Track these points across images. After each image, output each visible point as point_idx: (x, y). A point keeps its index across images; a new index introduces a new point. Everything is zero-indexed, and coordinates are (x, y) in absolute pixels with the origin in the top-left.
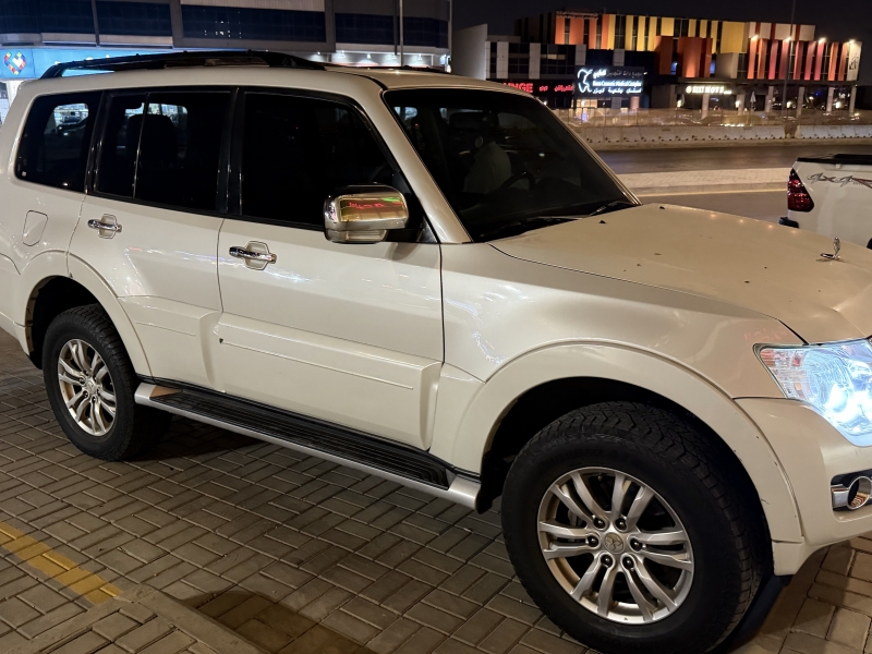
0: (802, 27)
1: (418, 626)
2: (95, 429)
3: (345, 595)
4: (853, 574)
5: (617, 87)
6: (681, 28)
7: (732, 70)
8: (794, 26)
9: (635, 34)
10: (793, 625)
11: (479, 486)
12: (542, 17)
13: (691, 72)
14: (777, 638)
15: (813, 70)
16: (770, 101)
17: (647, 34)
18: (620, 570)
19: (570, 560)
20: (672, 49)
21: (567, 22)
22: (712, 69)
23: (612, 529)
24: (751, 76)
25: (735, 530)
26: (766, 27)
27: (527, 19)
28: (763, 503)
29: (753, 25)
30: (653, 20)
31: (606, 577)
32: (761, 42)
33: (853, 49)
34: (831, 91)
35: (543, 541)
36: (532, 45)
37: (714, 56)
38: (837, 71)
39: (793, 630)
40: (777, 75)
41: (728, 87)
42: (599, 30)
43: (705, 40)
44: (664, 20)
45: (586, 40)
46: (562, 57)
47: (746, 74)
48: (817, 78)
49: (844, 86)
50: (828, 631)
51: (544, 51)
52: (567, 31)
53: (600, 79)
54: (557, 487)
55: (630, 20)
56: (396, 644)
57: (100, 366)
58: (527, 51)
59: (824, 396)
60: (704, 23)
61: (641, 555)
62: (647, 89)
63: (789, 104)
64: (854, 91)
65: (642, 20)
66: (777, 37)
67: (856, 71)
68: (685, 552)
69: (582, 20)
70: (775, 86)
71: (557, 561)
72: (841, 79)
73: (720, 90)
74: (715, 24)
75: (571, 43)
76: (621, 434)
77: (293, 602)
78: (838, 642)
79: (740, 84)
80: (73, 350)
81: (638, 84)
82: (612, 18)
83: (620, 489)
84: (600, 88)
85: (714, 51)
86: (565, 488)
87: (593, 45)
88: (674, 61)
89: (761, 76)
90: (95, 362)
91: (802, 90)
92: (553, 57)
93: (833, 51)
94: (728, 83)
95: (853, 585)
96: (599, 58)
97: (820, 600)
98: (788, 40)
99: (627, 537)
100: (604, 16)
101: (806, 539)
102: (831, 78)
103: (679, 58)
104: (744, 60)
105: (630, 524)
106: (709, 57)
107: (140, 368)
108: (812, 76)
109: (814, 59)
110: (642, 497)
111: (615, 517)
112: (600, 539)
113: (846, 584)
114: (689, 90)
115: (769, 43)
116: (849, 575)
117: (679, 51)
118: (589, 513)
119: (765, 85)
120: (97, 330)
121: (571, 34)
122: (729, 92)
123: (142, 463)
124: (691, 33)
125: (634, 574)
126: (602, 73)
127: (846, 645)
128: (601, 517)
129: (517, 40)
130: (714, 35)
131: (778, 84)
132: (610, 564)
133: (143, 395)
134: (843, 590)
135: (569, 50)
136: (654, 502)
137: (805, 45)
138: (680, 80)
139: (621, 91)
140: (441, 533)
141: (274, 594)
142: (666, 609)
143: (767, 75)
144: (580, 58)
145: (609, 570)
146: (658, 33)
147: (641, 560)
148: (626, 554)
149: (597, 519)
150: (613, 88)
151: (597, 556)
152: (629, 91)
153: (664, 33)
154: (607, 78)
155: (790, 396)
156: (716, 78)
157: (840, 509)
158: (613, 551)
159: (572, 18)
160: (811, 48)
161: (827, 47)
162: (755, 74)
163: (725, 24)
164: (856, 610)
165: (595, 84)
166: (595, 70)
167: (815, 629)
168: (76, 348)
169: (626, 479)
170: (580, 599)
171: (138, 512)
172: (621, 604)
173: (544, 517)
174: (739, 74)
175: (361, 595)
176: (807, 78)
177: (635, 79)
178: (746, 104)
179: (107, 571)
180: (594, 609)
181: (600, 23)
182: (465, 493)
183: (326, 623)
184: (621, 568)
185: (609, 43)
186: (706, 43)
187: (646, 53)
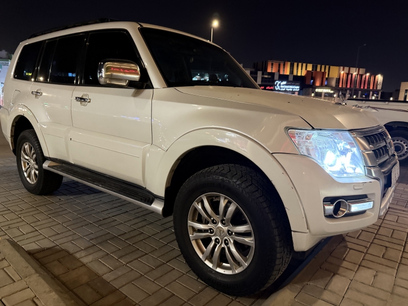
0: (361, 69)
1: (131, 269)
2: (32, 181)
3: (104, 253)
4: (346, 259)
5: (290, 88)
6: (315, 68)
7: (333, 83)
8: (357, 69)
9: (297, 69)
10: (309, 280)
11: (163, 203)
12: (263, 62)
13: (318, 84)
14: (299, 287)
15: (364, 85)
16: (348, 96)
17: (302, 69)
18: (223, 246)
19: (202, 240)
20: (311, 75)
21: (272, 64)
22: (326, 83)
23: (220, 225)
24: (340, 86)
25: (273, 224)
26: (347, 69)
27: (257, 63)
28: (286, 209)
29: (342, 68)
30: (304, 65)
31: (216, 250)
32: (345, 74)
33: (380, 78)
34: (371, 93)
35: (190, 231)
36: (259, 72)
37: (327, 79)
38: (373, 85)
39: (308, 283)
40: (350, 86)
41: (332, 90)
42: (284, 68)
43: (323, 72)
44: (308, 65)
45: (279, 71)
46: (270, 77)
47: (339, 85)
48: (366, 88)
49: (375, 92)
50: (327, 285)
51: (263, 74)
52: (272, 68)
53: (284, 85)
54: (196, 203)
55: (295, 64)
56: (116, 277)
57: (34, 154)
58: (257, 74)
59: (323, 157)
60: (323, 66)
61: (232, 238)
62: (301, 89)
63: (355, 97)
64: (380, 93)
65: (300, 64)
66: (351, 72)
67: (381, 86)
68: (251, 237)
69: (278, 64)
70: (350, 90)
71: (196, 240)
72: (375, 88)
73: (329, 91)
74: (327, 67)
75: (273, 72)
76: (222, 175)
77: (78, 255)
78: (330, 291)
79: (336, 89)
80: (26, 147)
81: (298, 87)
82: (289, 64)
83: (223, 203)
84: (283, 88)
85: (327, 76)
86: (200, 204)
87: (282, 73)
88: (312, 79)
89: (344, 86)
90: (32, 152)
91: (360, 92)
92: (266, 76)
93: (372, 78)
94: (332, 88)
95: (345, 264)
96: (283, 78)
97: (326, 270)
98: (355, 74)
99: (225, 229)
100: (286, 62)
101: (310, 231)
102: (371, 88)
103: (314, 78)
104: (338, 80)
105: (227, 222)
106: (325, 79)
107: (46, 154)
108: (364, 87)
109: (365, 81)
110: (232, 208)
111: (221, 219)
112: (215, 230)
113: (341, 263)
114: (317, 90)
115: (348, 74)
116: (344, 260)
117: (313, 76)
118: (210, 217)
119: (346, 90)
120: (33, 138)
121: (273, 68)
122: (332, 92)
123: (49, 197)
124: (318, 70)
125: (229, 249)
126: (285, 83)
127: (335, 293)
128: (215, 218)
129: (253, 70)
130: (327, 71)
131: (350, 89)
132: (218, 243)
133: (45, 165)
134: (339, 266)
135: (272, 74)
136: (237, 210)
137: (361, 76)
138: (313, 86)
139: (291, 90)
140: (161, 232)
141: (71, 251)
142: (242, 267)
143: (347, 86)
144: (276, 77)
145: (218, 246)
146: (306, 69)
147: (232, 241)
148: (226, 238)
149: (214, 220)
150: (288, 88)
151: (213, 238)
152: (294, 90)
153: (308, 69)
154: (286, 85)
155: (302, 154)
156: (327, 86)
157: (329, 217)
158: (220, 236)
159: (274, 63)
160: (364, 77)
161: (370, 76)
162: (342, 86)
163: (331, 67)
164: (344, 276)
165: (282, 87)
166: (282, 81)
167: (320, 284)
168: (27, 147)
169: (225, 198)
170: (205, 260)
171: (34, 214)
172: (224, 264)
173: (191, 219)
174: (336, 85)
175: (111, 254)
176: (362, 88)
177: (297, 85)
178: (338, 96)
179: (7, 236)
180: (210, 265)
181: (284, 65)
182: (158, 207)
183: (89, 265)
184: (223, 245)
185: (287, 72)
186: (324, 74)
187: (301, 76)
